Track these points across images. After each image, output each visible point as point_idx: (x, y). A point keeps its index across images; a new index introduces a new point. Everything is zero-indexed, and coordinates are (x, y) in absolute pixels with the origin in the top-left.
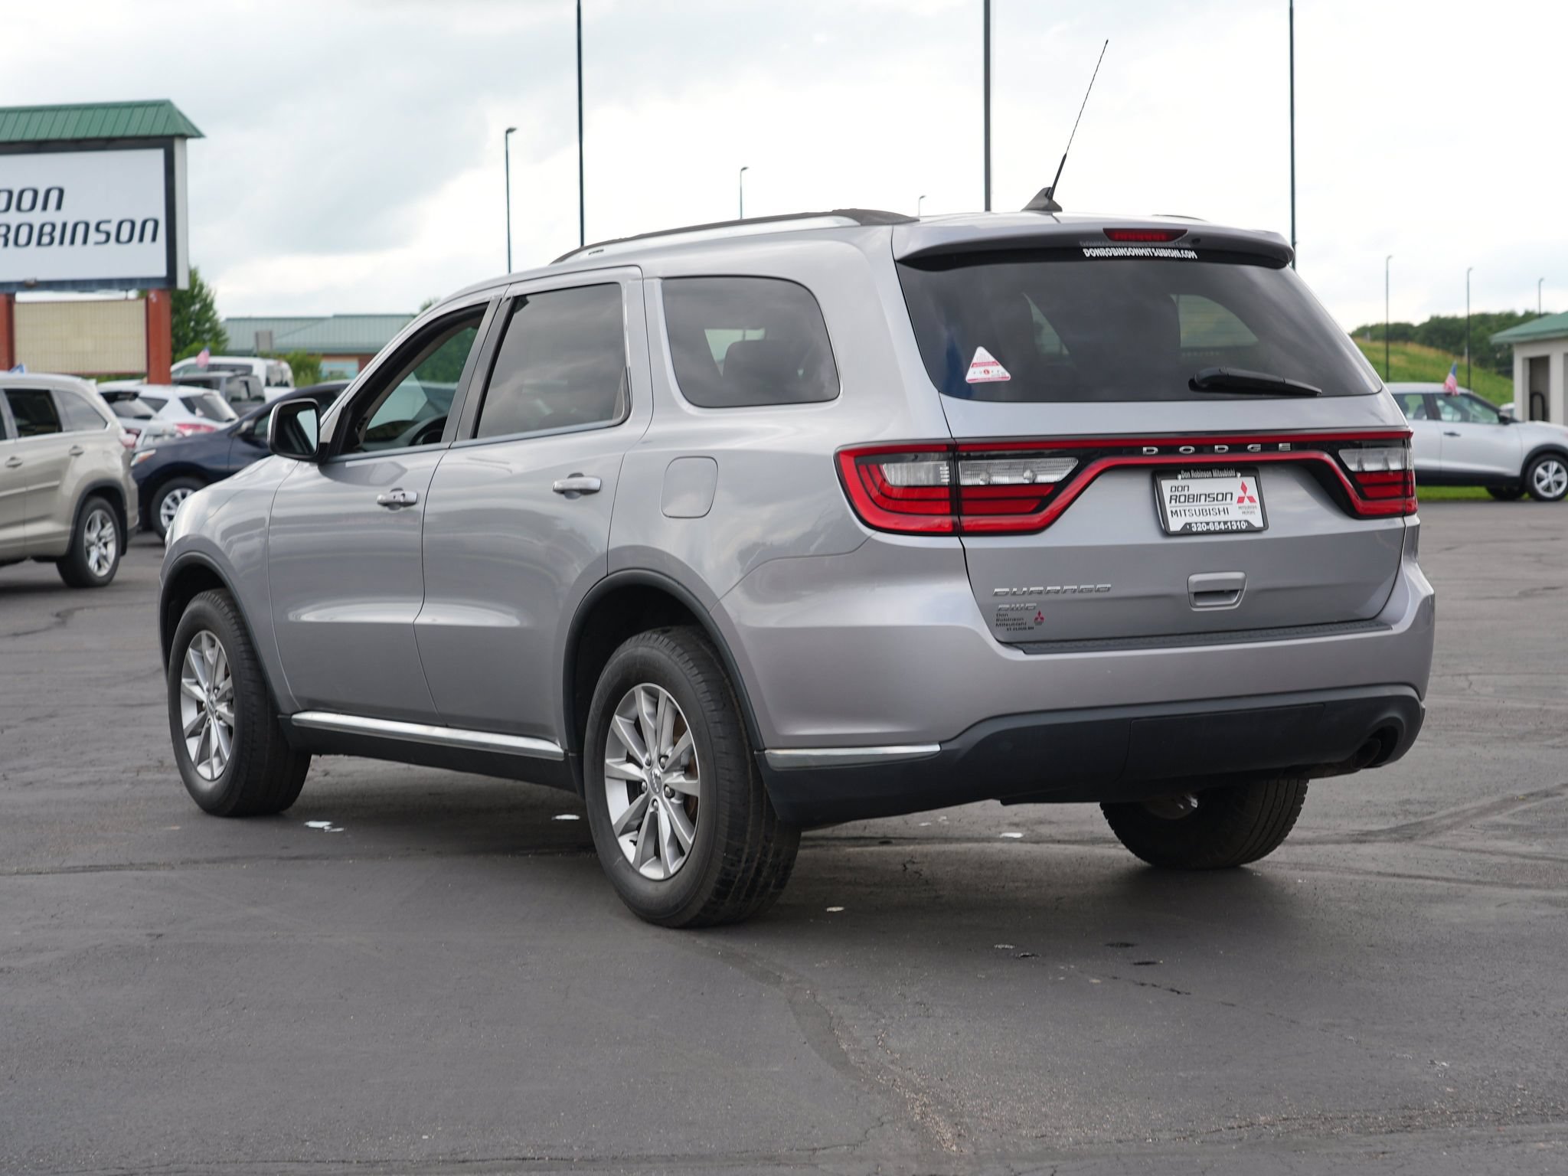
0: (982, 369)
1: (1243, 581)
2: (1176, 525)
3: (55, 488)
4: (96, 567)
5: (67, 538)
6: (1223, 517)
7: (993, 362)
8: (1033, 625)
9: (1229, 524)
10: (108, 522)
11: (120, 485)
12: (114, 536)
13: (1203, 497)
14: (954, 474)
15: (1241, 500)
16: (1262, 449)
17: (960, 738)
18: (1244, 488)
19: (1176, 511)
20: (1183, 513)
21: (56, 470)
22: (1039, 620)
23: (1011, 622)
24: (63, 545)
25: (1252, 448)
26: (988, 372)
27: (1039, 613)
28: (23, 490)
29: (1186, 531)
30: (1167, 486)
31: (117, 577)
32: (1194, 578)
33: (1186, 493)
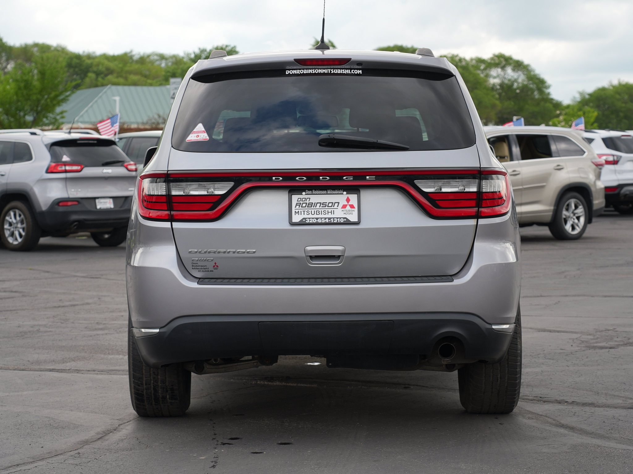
0: (196, 135)
1: (344, 251)
2: (296, 218)
3: (543, 187)
4: (571, 229)
5: (551, 213)
6: (330, 216)
7: (204, 131)
8: (213, 269)
9: (332, 219)
10: (580, 205)
11: (590, 185)
12: (583, 213)
13: (319, 205)
14: (169, 190)
15: (344, 207)
16: (354, 179)
17: (167, 327)
18: (348, 200)
19: (298, 212)
20: (303, 212)
21: (544, 178)
22: (216, 267)
23: (200, 267)
24: (548, 217)
25: (346, 178)
26: (198, 136)
27: (215, 263)
28: (521, 187)
29: (302, 223)
30: (295, 198)
31: (585, 235)
32: (309, 248)
33: (308, 202)
